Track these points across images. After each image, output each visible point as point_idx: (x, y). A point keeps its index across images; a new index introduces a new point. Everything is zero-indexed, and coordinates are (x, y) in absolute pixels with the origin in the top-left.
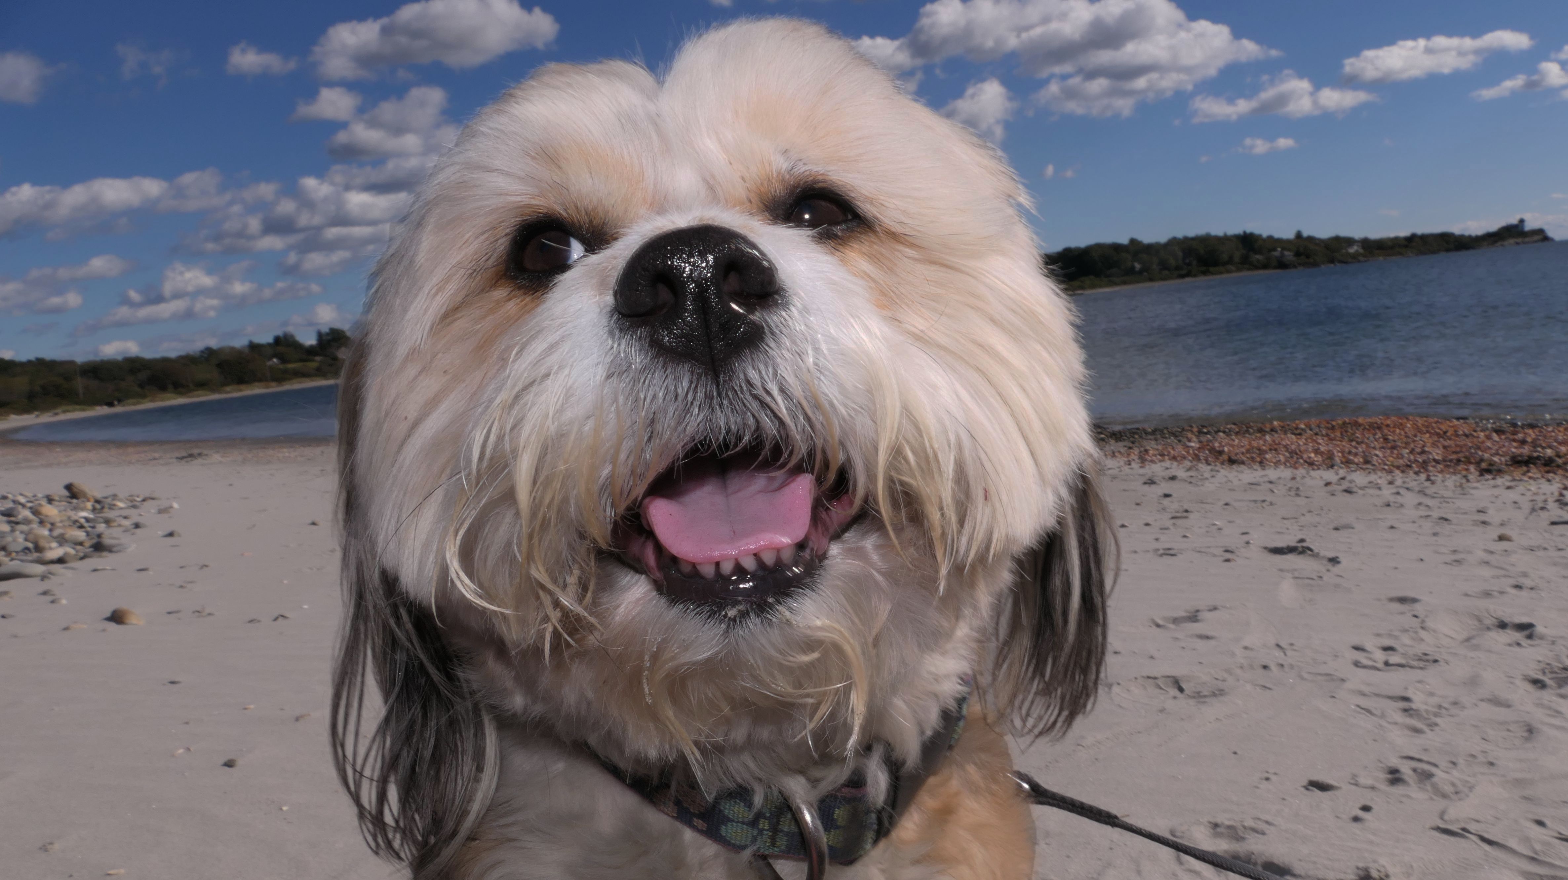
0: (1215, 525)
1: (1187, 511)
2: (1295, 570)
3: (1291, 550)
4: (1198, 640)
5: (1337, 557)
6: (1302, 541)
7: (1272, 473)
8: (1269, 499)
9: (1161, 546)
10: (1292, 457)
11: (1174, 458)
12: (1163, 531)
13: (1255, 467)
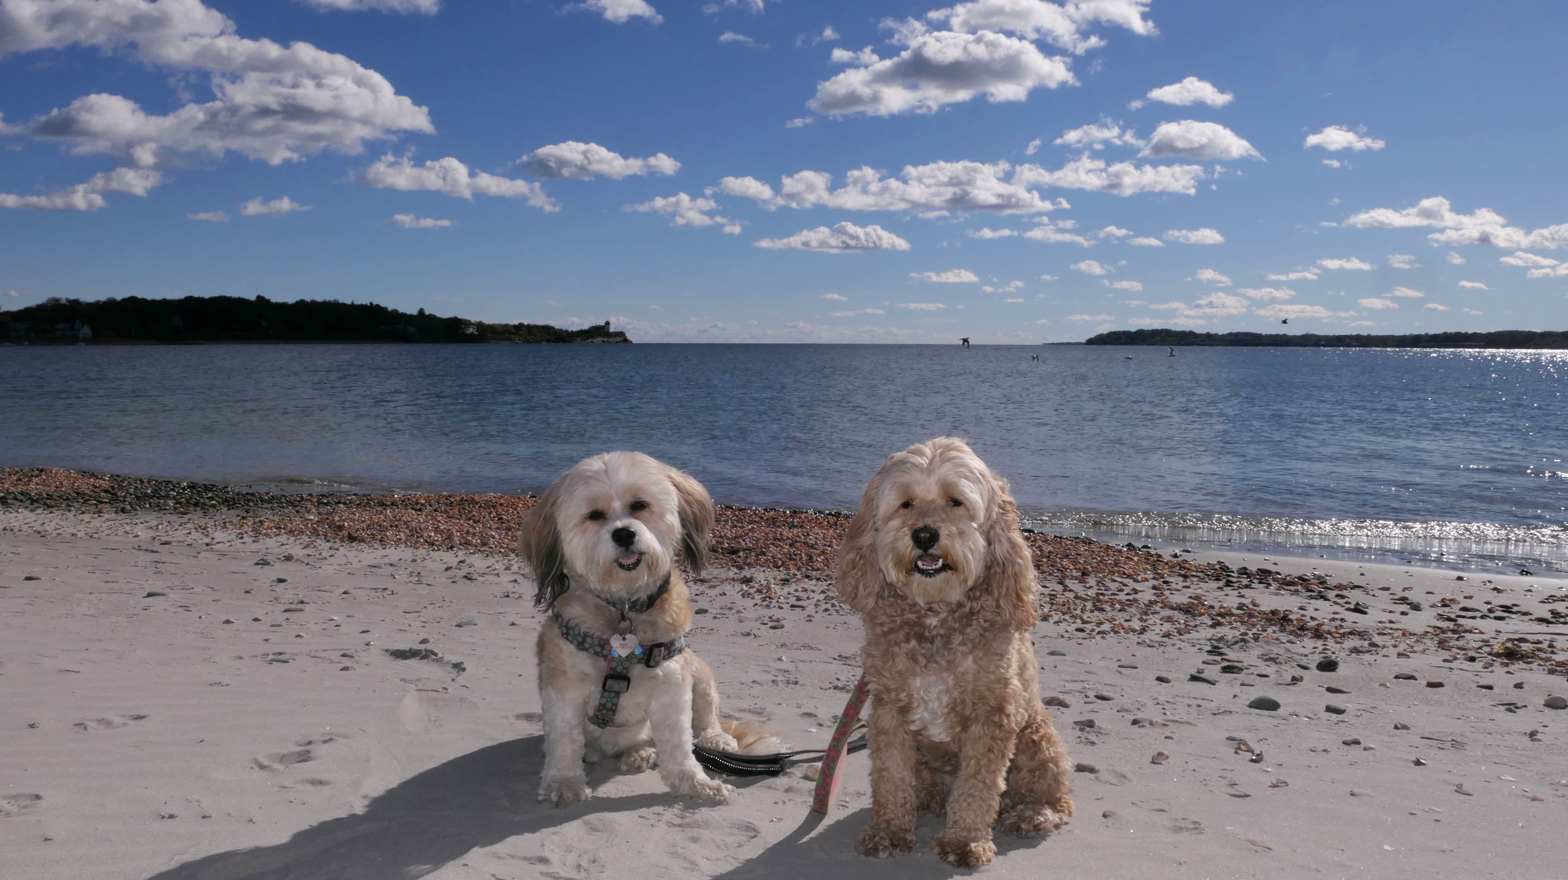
0: (332, 620)
1: (302, 602)
2: (419, 680)
3: (413, 654)
4: (310, 788)
5: (462, 663)
6: (424, 641)
7: (394, 553)
8: (390, 588)
9: (271, 648)
10: (413, 535)
11: (291, 532)
12: (274, 628)
13: (376, 546)
